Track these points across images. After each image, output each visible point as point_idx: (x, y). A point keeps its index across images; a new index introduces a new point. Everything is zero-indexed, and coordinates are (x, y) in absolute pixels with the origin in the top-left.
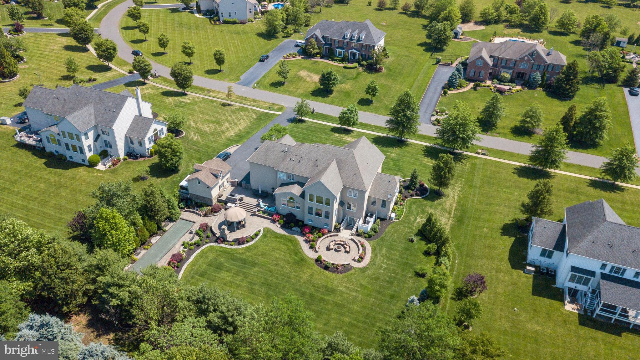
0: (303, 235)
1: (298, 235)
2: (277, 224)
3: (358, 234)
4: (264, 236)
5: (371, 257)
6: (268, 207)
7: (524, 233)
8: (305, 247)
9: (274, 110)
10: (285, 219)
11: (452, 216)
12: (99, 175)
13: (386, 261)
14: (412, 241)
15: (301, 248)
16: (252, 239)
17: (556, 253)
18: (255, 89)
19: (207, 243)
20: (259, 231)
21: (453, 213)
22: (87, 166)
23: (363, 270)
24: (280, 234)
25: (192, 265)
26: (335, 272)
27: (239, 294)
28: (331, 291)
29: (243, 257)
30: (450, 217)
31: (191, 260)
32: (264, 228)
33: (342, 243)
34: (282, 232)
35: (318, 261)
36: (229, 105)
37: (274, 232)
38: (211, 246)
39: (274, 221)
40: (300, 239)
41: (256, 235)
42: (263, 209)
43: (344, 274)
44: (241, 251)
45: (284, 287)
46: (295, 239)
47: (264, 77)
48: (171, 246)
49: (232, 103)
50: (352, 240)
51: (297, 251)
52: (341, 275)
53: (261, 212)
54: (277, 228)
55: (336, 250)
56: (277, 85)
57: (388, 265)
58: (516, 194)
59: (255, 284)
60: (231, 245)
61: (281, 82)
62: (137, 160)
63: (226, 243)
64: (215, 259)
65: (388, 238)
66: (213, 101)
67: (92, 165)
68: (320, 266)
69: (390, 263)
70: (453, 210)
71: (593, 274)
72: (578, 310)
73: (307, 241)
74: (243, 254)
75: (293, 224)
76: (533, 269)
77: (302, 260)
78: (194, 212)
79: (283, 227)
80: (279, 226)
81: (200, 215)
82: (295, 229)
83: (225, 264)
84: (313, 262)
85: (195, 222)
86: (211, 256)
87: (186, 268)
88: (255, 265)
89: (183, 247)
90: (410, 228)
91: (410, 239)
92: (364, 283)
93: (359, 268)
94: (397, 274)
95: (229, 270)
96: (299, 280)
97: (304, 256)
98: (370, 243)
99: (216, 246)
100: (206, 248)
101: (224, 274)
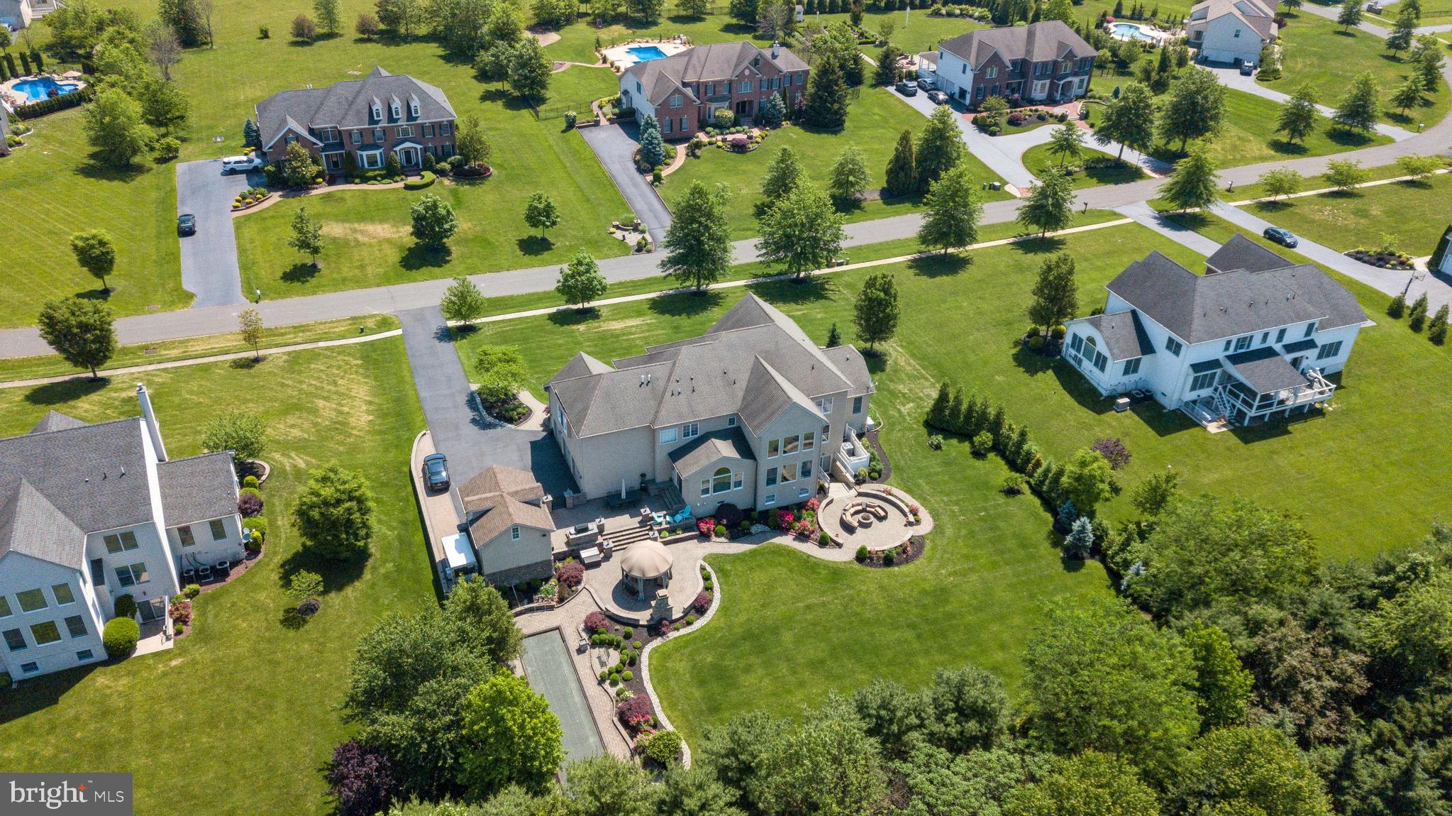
0: (784, 531)
1: (774, 536)
2: (714, 538)
3: (859, 481)
4: (721, 572)
5: (923, 505)
6: (673, 515)
7: (1054, 356)
8: (810, 549)
9: (373, 332)
10: (725, 521)
11: (932, 380)
12: (174, 663)
13: (945, 499)
14: (938, 447)
15: (809, 556)
16: (708, 589)
17: (1146, 360)
18: (261, 303)
19: (641, 649)
20: (703, 569)
21: (929, 376)
22: (105, 664)
23: (938, 529)
24: (744, 554)
26: (907, 561)
28: (941, 594)
29: (739, 630)
30: (933, 384)
31: (654, 697)
32: (704, 559)
33: (860, 508)
34: (742, 547)
35: (863, 557)
36: (257, 360)
37: (728, 555)
38: (655, 650)
39: (704, 537)
40: (787, 541)
41: (707, 578)
42: (664, 526)
43: (923, 556)
44: (720, 623)
45: (872, 635)
46: (778, 546)
47: (245, 267)
48: (577, 698)
49: (261, 353)
50: (860, 494)
51: (810, 565)
52: (922, 560)
53: (665, 533)
54: (721, 546)
55: (862, 525)
56: (300, 275)
57: (957, 503)
58: (965, 304)
59: (822, 662)
60: (689, 624)
61: (304, 266)
62: (229, 580)
63: (677, 625)
64: (694, 667)
65: (902, 462)
66: (205, 368)
67: (118, 652)
68: (876, 566)
69: (955, 498)
70: (922, 370)
71: (1215, 364)
72: (1223, 426)
73: (803, 537)
74: (728, 626)
75: (746, 523)
76: (1126, 400)
77: (836, 574)
78: (531, 610)
79: (733, 538)
80: (723, 539)
81: (551, 608)
82: (754, 529)
83: (726, 663)
84: (857, 566)
85: (558, 628)
86: (681, 665)
87: (669, 718)
88: (775, 631)
89: (607, 685)
90: (911, 429)
91: (931, 445)
92: (965, 551)
93: (930, 533)
94: (985, 509)
95: (748, 669)
96: (876, 609)
97: (831, 565)
98: (891, 485)
99: (664, 644)
100: (650, 658)
101: (748, 680)
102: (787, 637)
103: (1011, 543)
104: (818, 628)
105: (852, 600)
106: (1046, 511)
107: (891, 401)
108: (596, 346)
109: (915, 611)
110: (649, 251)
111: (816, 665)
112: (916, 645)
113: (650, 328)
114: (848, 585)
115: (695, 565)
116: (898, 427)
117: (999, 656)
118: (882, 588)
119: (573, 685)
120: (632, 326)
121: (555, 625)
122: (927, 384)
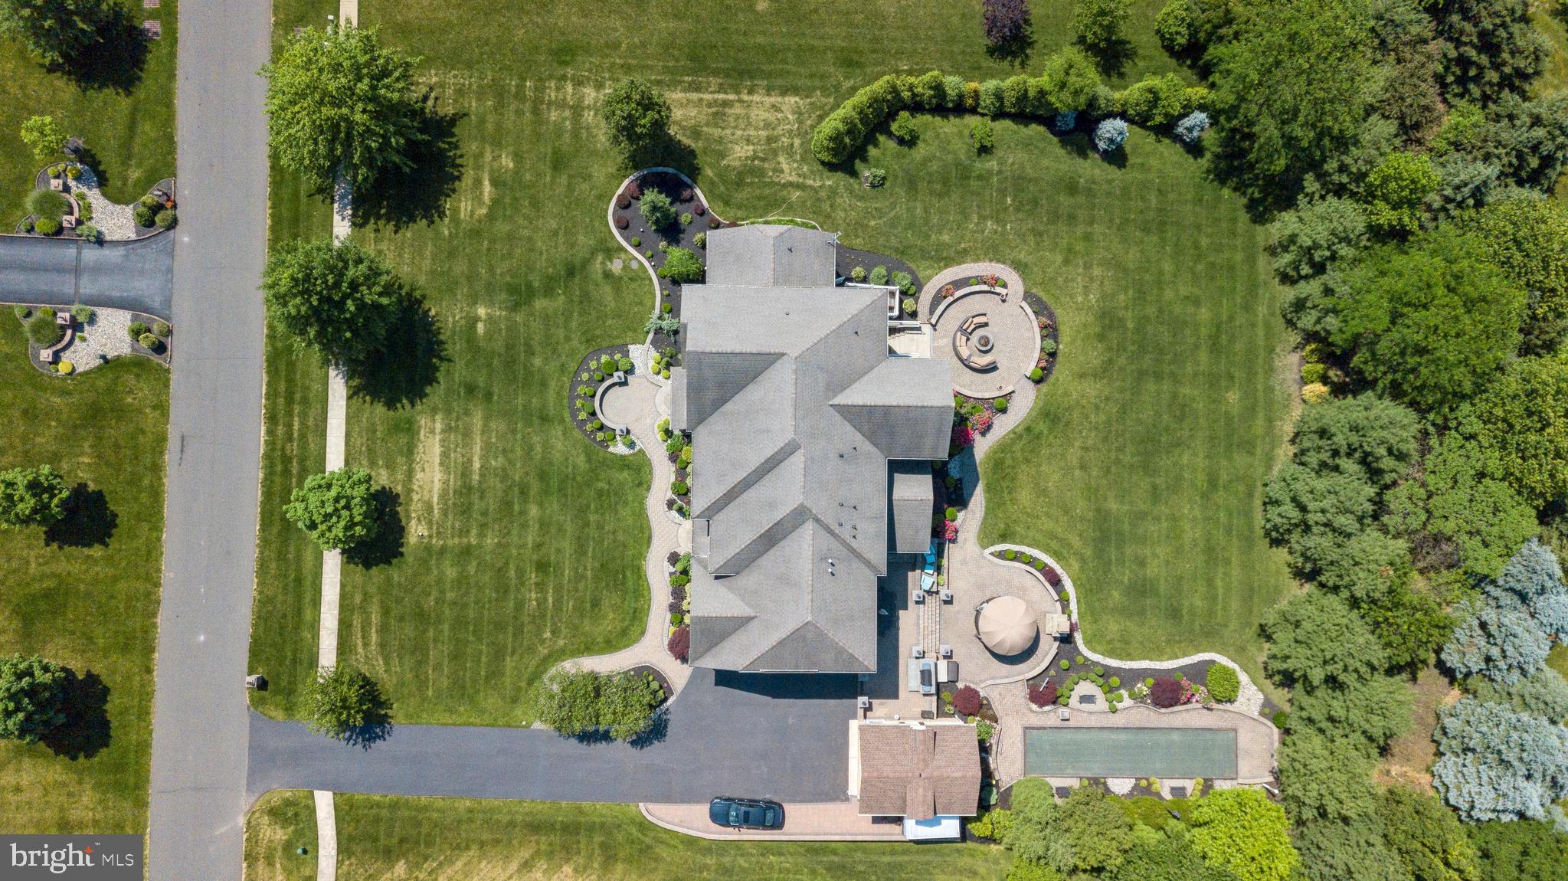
0: (970, 443)
1: (972, 456)
4: (1004, 538)
5: (976, 261)
8: (1003, 426)
11: (731, 97)
14: (879, 180)
15: (1013, 431)
16: (1027, 559)
19: (1083, 658)
20: (1001, 555)
21: (721, 96)
23: (1020, 268)
24: (988, 501)
25: (1158, 653)
26: (1054, 329)
27: (1192, 508)
28: (1108, 321)
29: (1088, 552)
30: (741, 101)
31: (1145, 664)
32: (984, 547)
33: (960, 338)
34: (978, 499)
35: (1039, 376)
37: (985, 519)
38: (1088, 643)
39: (953, 535)
40: (982, 444)
41: (1013, 556)
43: (1052, 306)
44: (1076, 565)
46: (988, 458)
48: (1122, 736)
50: (933, 323)
52: (1059, 313)
54: (970, 521)
55: (988, 349)
57: (983, 218)
59: (1155, 487)
60: (1067, 598)
68: (1052, 369)
69: (974, 215)
70: (707, 96)
73: (986, 429)
74: (1083, 559)
79: (962, 503)
80: (960, 515)
81: (1000, 731)
82: (954, 473)
83: (1126, 580)
84: (1044, 387)
85: (1026, 728)
86: (1113, 626)
87: (1171, 658)
88: (1102, 516)
89: (1119, 706)
90: (833, 193)
91: (873, 186)
92: (1059, 259)
93: (1024, 280)
94: (1003, 192)
95: (1142, 563)
96: (1107, 399)
97: (1034, 414)
98: (930, 278)
99: (1084, 633)
100: (1094, 651)
101: (1153, 569)
102: (1113, 505)
103: (1064, 200)
104: (1113, 469)
105: (1087, 417)
106: (1026, 125)
107: (766, 184)
108: (483, 526)
109: (1122, 361)
110: (169, 332)
111: (1155, 494)
112: (1166, 386)
113: (459, 431)
114: (1066, 410)
115: (991, 562)
116: (826, 207)
117: (1204, 314)
118: (1082, 376)
119: (1105, 735)
120: (445, 455)
121: (1021, 731)
122: (738, 110)
